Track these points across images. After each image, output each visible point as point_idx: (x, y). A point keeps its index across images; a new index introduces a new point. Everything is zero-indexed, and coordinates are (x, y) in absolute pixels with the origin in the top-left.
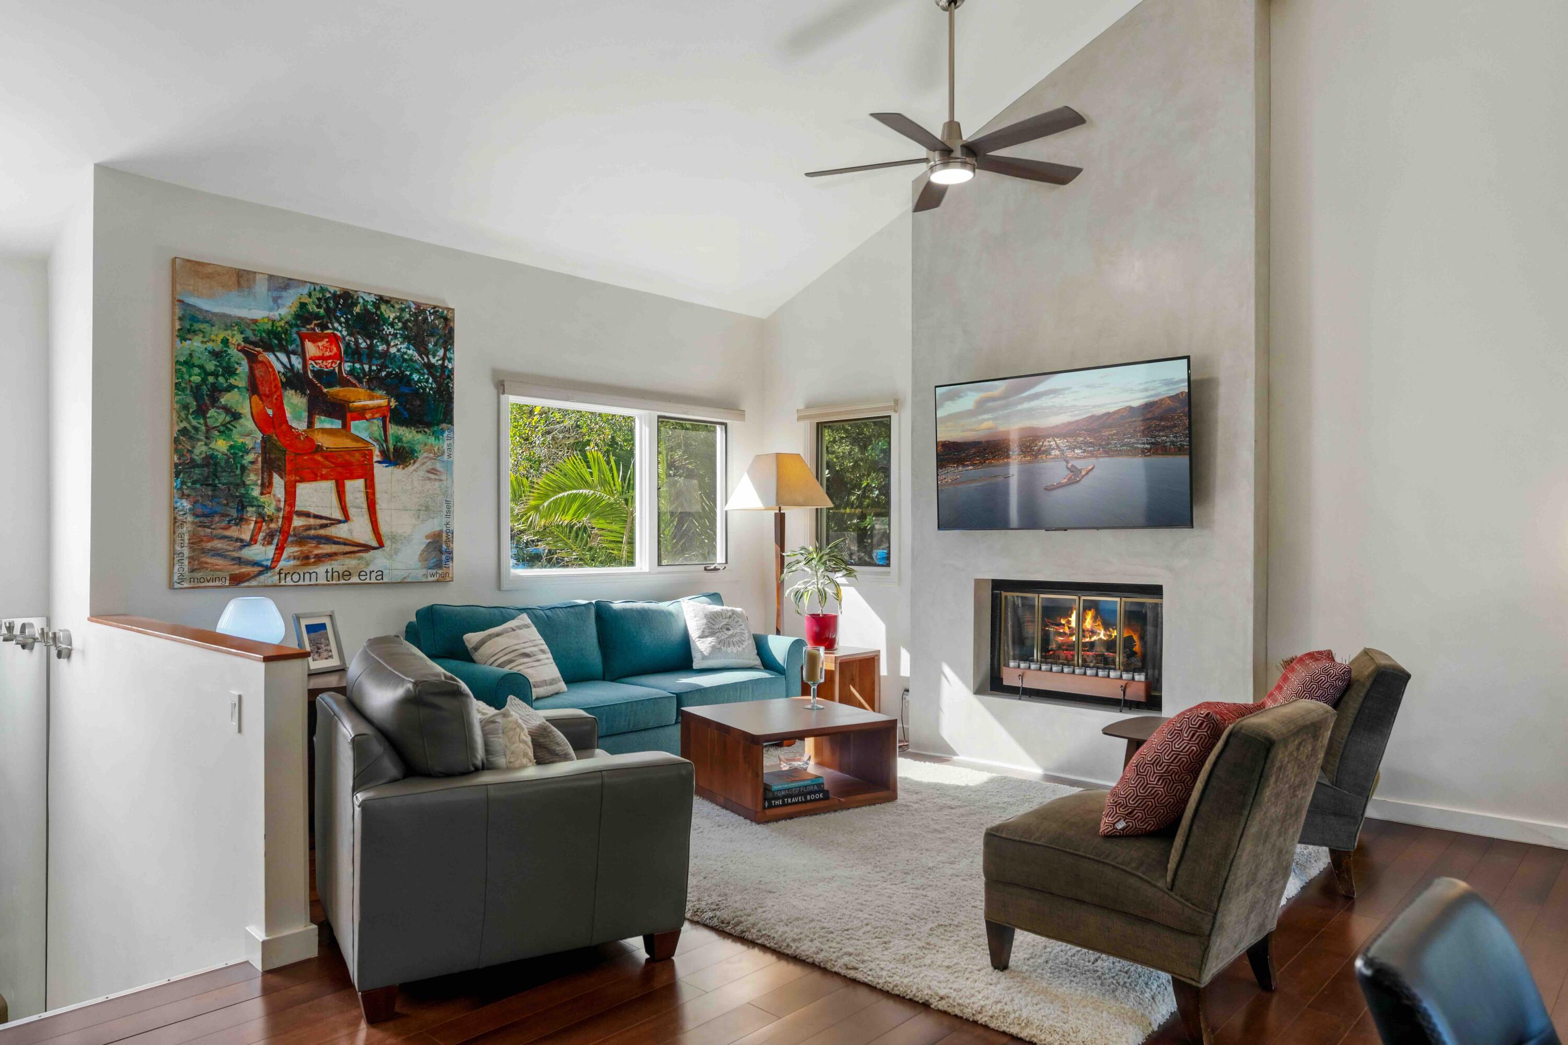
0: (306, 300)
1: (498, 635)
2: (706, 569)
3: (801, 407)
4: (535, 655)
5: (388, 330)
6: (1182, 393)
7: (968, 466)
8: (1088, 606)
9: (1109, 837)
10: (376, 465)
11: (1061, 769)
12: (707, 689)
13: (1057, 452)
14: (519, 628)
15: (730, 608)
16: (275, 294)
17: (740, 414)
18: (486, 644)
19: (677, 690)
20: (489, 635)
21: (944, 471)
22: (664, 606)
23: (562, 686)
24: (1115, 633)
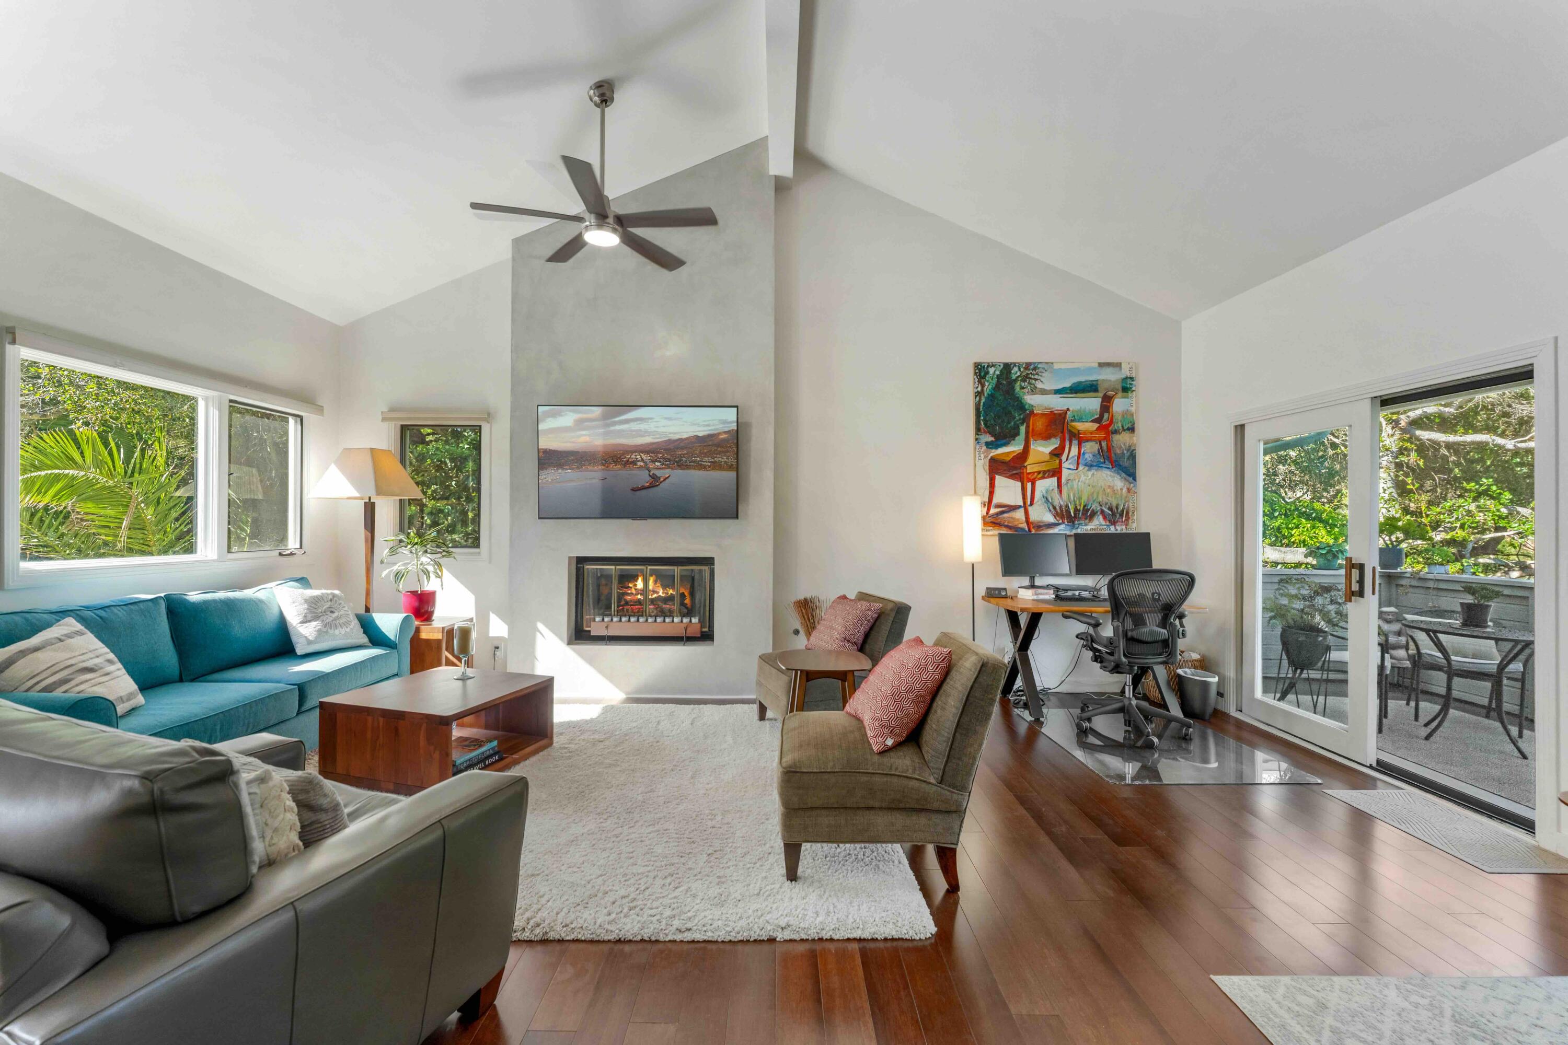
1: (36, 649)
2: (280, 554)
3: (385, 410)
4: (101, 668)
6: (732, 430)
7: (567, 469)
8: (650, 573)
9: (882, 753)
11: (638, 691)
12: (328, 674)
13: (642, 464)
14: (69, 636)
15: (329, 592)
17: (320, 410)
18: (17, 664)
19: (298, 680)
20: (21, 651)
22: (248, 593)
23: (140, 699)
24: (671, 591)
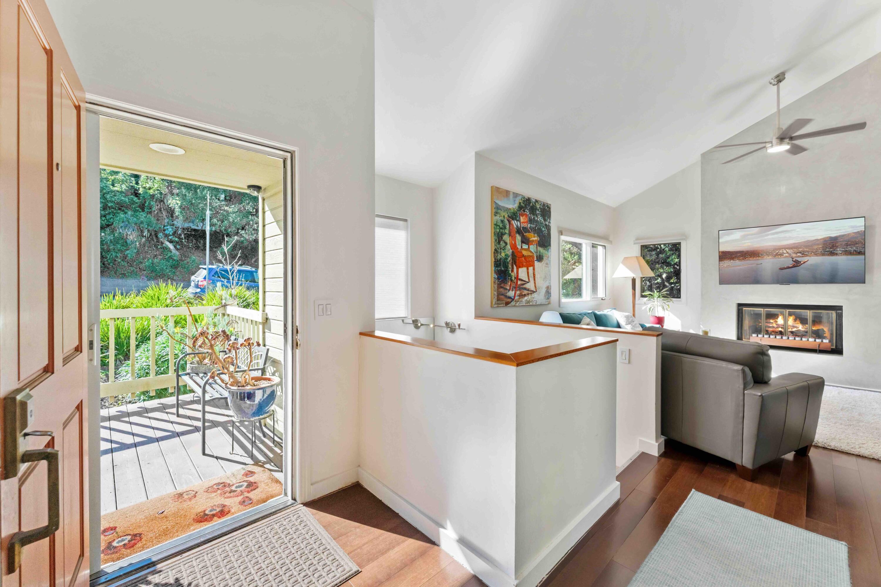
0: (521, 201)
2: (602, 299)
3: (634, 240)
5: (538, 212)
6: (861, 231)
7: (736, 260)
8: (790, 314)
10: (535, 262)
13: (787, 255)
16: (514, 199)
21: (723, 262)
